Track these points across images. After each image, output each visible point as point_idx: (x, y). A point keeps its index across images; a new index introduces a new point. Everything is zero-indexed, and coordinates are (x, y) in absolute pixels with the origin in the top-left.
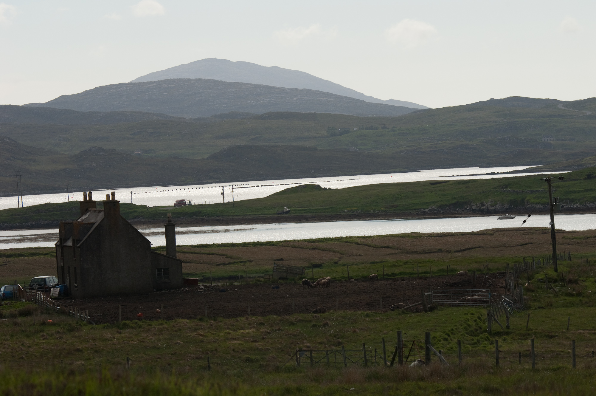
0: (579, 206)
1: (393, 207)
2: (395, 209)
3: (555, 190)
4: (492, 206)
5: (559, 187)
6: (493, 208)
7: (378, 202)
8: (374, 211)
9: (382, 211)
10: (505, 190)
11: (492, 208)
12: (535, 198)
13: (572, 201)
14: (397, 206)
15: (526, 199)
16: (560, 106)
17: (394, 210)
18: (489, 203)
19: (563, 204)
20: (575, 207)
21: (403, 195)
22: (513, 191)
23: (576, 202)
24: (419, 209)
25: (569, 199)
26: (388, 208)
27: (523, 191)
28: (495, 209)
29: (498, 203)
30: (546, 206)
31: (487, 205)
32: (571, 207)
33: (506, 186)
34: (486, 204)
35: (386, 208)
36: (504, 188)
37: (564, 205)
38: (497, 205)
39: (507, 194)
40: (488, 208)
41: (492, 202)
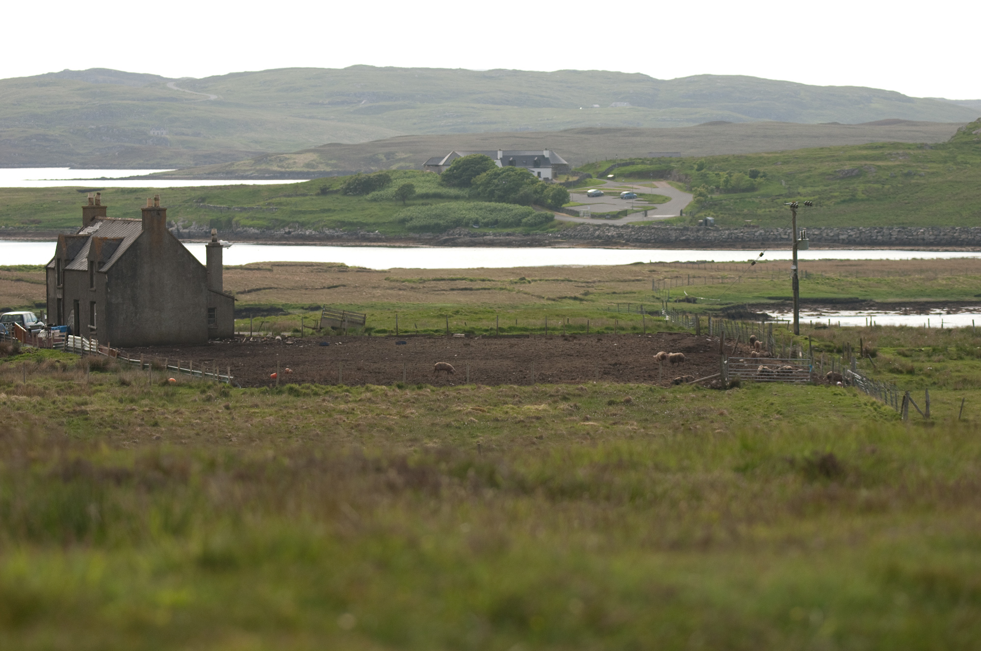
0: (314, 233)
1: (33, 222)
2: (37, 225)
3: (275, 209)
4: (184, 228)
5: (280, 204)
6: (187, 231)
7: (9, 215)
8: (6, 227)
9: (18, 228)
10: (202, 206)
11: (185, 231)
12: (247, 218)
13: (303, 225)
14: (39, 222)
15: (235, 219)
16: (170, 85)
17: (37, 227)
18: (180, 224)
19: (290, 228)
20: (307, 233)
21: (45, 206)
22: (214, 207)
23: (309, 227)
24: (73, 227)
25: (297, 222)
26: (26, 223)
27: (228, 208)
28: (189, 232)
29: (194, 223)
30: (264, 231)
31: (178, 226)
32: (301, 234)
33: (203, 199)
34: (176, 223)
35: (23, 223)
36: (200, 202)
37: (291, 230)
38: (192, 227)
39: (205, 211)
40: (178, 230)
41: (184, 221)
